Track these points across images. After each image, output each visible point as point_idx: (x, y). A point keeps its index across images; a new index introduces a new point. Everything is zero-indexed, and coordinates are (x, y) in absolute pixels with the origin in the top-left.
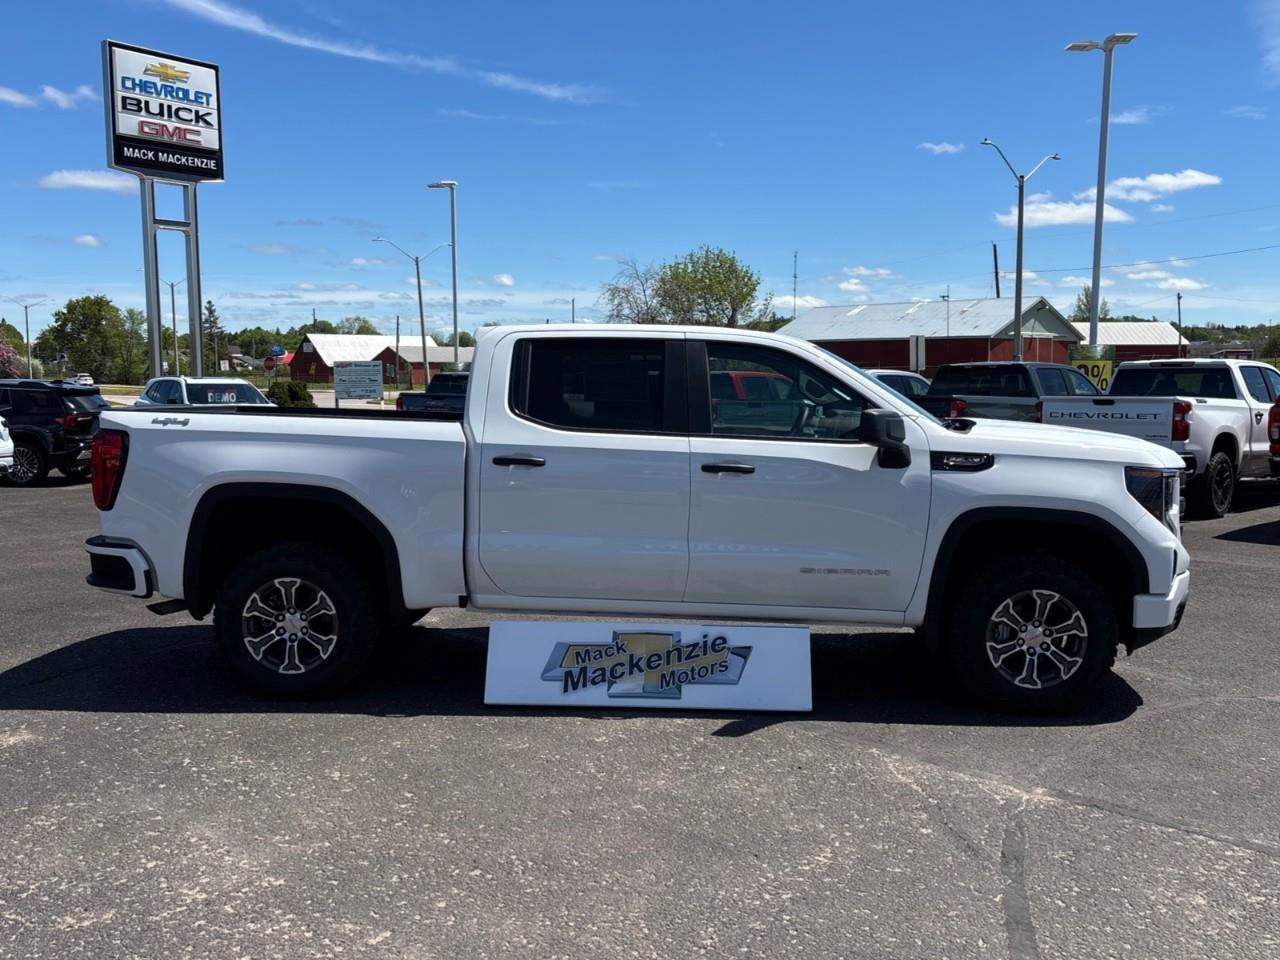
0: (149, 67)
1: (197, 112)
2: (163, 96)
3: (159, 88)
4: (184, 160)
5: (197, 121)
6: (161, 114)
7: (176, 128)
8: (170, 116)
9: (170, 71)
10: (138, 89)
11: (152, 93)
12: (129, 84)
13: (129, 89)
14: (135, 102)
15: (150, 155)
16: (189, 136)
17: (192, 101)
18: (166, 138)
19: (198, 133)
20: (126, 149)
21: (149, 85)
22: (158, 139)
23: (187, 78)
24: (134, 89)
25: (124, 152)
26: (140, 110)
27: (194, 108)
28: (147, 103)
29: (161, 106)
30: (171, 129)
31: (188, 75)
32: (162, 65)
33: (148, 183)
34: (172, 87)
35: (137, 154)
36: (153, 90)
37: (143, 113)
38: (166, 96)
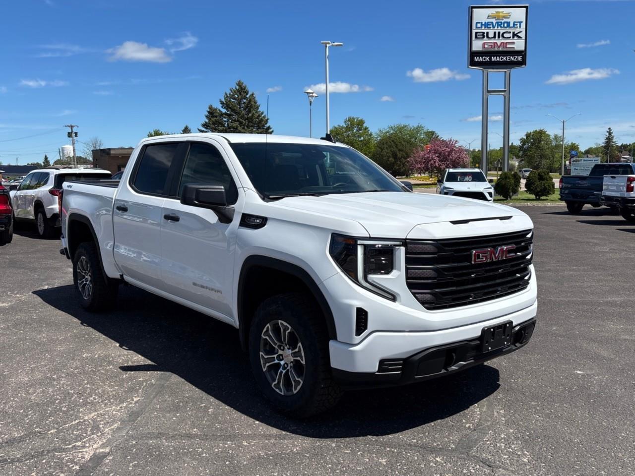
0: (490, 14)
1: (514, 33)
2: (496, 28)
3: (494, 24)
4: (504, 58)
5: (513, 37)
6: (495, 37)
7: (502, 43)
8: (499, 37)
9: (501, 14)
10: (483, 27)
11: (491, 27)
12: (479, 25)
13: (479, 28)
14: (482, 34)
15: (487, 59)
16: (508, 46)
17: (512, 27)
18: (496, 49)
19: (513, 43)
20: (475, 58)
21: (489, 24)
22: (492, 50)
23: (510, 16)
24: (481, 27)
25: (475, 59)
26: (484, 37)
27: (512, 31)
28: (487, 33)
29: (495, 33)
30: (499, 44)
31: (510, 14)
32: (497, 12)
33: (485, 73)
34: (501, 22)
35: (481, 59)
36: (491, 26)
37: (485, 38)
38: (498, 27)
